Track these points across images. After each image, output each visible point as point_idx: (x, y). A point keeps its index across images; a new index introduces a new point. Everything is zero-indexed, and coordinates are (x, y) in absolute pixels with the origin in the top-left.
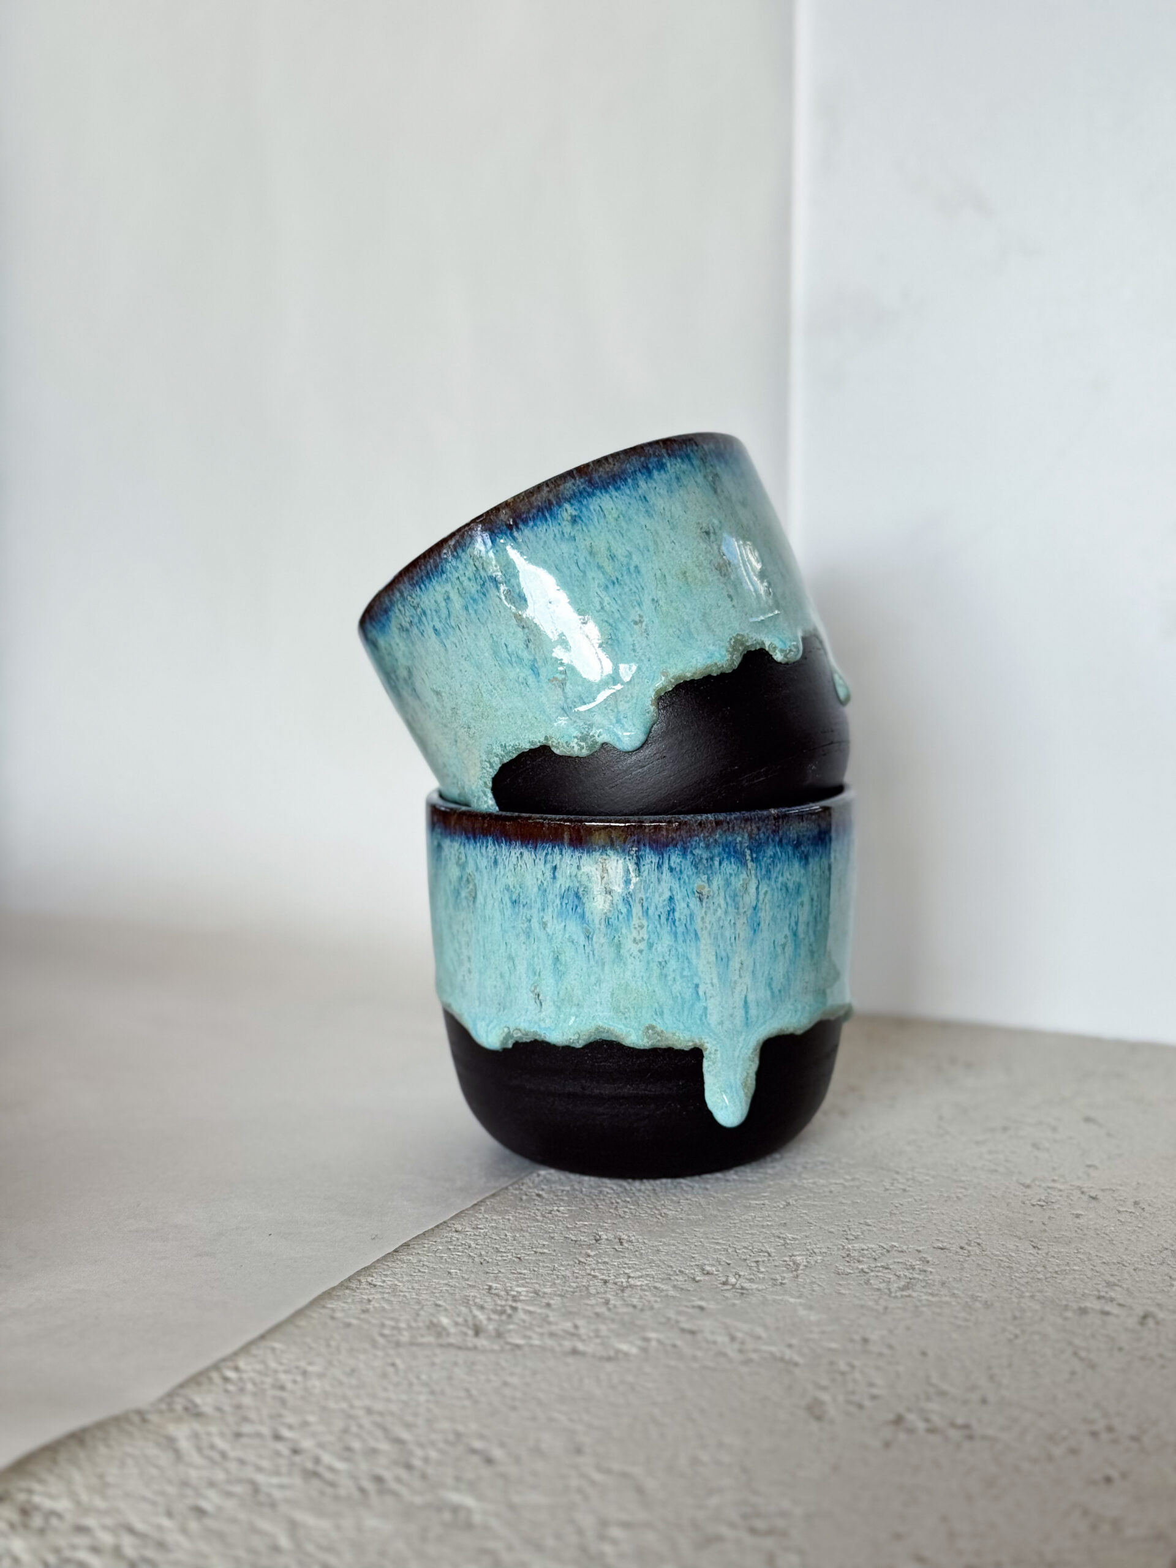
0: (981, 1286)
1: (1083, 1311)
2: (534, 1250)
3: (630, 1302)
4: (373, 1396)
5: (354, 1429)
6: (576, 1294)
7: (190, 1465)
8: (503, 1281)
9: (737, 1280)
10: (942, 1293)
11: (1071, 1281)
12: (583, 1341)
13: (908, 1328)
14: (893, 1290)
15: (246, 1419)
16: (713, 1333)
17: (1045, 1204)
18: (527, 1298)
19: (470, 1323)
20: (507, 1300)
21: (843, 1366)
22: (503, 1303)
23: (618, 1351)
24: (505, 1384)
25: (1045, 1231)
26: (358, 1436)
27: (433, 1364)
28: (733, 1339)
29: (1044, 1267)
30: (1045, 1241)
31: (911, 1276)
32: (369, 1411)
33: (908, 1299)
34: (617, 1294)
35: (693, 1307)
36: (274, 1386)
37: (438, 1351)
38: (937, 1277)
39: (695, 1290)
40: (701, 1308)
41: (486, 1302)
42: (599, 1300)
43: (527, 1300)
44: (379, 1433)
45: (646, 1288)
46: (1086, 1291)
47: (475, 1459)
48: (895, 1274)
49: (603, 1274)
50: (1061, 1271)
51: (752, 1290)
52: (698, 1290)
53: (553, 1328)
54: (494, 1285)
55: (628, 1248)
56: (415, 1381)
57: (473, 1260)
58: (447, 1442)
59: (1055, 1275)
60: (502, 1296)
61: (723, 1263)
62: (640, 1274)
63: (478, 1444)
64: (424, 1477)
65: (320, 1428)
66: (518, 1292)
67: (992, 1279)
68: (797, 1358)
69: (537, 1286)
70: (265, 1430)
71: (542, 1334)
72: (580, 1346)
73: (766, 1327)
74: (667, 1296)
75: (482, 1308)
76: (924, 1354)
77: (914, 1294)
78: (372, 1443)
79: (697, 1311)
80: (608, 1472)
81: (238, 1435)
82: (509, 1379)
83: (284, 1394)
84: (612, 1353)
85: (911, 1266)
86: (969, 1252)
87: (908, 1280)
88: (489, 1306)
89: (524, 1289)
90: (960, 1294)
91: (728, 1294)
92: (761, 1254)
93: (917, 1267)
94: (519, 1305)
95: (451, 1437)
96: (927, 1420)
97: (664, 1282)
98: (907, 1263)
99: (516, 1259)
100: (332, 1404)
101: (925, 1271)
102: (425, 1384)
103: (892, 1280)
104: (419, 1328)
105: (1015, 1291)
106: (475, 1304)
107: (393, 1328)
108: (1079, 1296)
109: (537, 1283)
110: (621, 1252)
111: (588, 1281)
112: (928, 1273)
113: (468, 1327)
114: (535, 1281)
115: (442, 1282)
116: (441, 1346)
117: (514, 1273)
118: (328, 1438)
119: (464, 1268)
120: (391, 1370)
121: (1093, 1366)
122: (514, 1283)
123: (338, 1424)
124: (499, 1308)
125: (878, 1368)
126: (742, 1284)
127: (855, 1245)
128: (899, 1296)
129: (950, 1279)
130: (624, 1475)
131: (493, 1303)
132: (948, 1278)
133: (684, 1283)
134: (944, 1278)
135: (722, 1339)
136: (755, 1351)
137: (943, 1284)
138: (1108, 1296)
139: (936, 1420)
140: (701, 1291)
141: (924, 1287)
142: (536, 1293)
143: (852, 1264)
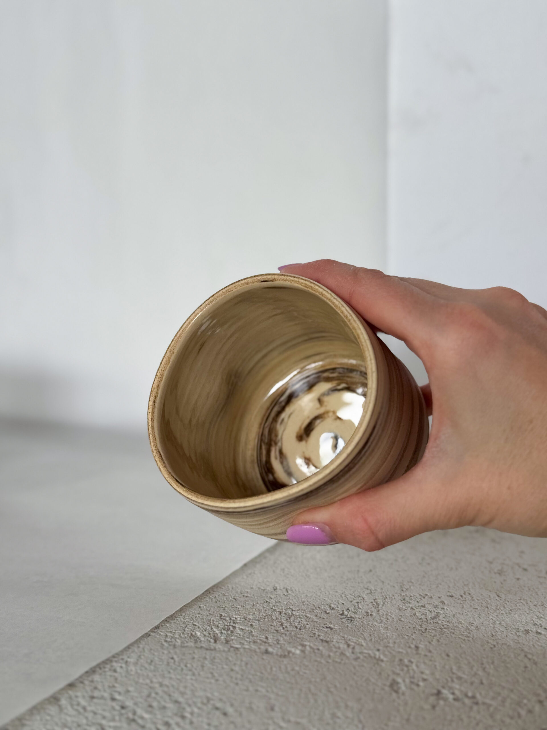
0: (473, 618)
1: (527, 632)
2: (243, 594)
3: (294, 625)
4: (163, 676)
5: (153, 695)
6: (265, 619)
7: (67, 714)
8: (228, 612)
9: (348, 613)
10: (453, 621)
11: (519, 616)
12: (270, 646)
13: (438, 641)
14: (428, 619)
15: (96, 688)
16: (338, 642)
17: (500, 573)
18: (241, 622)
19: (212, 635)
20: (230, 622)
21: (406, 661)
22: (228, 624)
23: (289, 652)
24: (232, 670)
25: (502, 587)
26: (155, 698)
27: (194, 658)
28: (348, 646)
29: (504, 607)
30: (503, 593)
31: (437, 611)
32: (161, 685)
33: (438, 624)
34: (287, 620)
35: (327, 627)
36: (110, 670)
37: (196, 651)
38: (451, 612)
39: (327, 618)
40: (331, 629)
41: (219, 623)
42: (278, 623)
43: (241, 623)
44: (167, 697)
45: (302, 617)
46: (527, 621)
47: (218, 713)
48: (429, 611)
49: (279, 608)
50: (513, 609)
51: (356, 618)
52: (329, 618)
53: (256, 638)
54: (223, 614)
55: (291, 595)
56: (184, 668)
57: (212, 600)
58: (203, 703)
59: (510, 612)
60: (227, 620)
61: (340, 603)
62: (298, 609)
63: (219, 705)
64: (191, 723)
65: (136, 694)
66: (235, 618)
67: (478, 614)
68: (382, 657)
69: (245, 615)
70: (106, 695)
71: (250, 642)
72: (270, 649)
73: (365, 639)
74: (313, 621)
75: (218, 626)
76: (448, 655)
77: (440, 622)
78: (163, 703)
79: (329, 629)
80: (289, 721)
81: (92, 698)
82: (234, 668)
83: (116, 675)
84: (286, 653)
85: (436, 605)
86: (465, 598)
87: (436, 614)
88: (221, 626)
89: (239, 617)
90: (463, 622)
91: (344, 620)
92: (360, 598)
93: (439, 606)
94: (237, 625)
95: (205, 701)
96: (453, 694)
97: (311, 613)
98: (435, 604)
99: (233, 599)
100: (141, 681)
101: (444, 609)
102: (190, 670)
103: (427, 614)
104: (185, 637)
105: (491, 620)
106: (214, 624)
107: (172, 637)
108: (525, 624)
109: (245, 613)
110: (287, 596)
111: (271, 612)
112: (446, 610)
113: (211, 638)
114: (244, 612)
115: (196, 612)
116: (197, 647)
117: (233, 608)
118: (140, 700)
119: (207, 605)
120: (172, 661)
121: (535, 663)
122: (234, 613)
123: (145, 692)
124: (226, 627)
125: (425, 663)
126: (351, 615)
127: (407, 594)
128: (432, 623)
129: (457, 613)
130: (298, 723)
131: (223, 624)
132: (456, 613)
133: (320, 614)
134: (454, 613)
135: (343, 646)
136: (361, 653)
137: (454, 616)
138: (538, 624)
139: (457, 692)
140: (330, 618)
141: (444, 618)
142: (245, 618)
143: (406, 605)
